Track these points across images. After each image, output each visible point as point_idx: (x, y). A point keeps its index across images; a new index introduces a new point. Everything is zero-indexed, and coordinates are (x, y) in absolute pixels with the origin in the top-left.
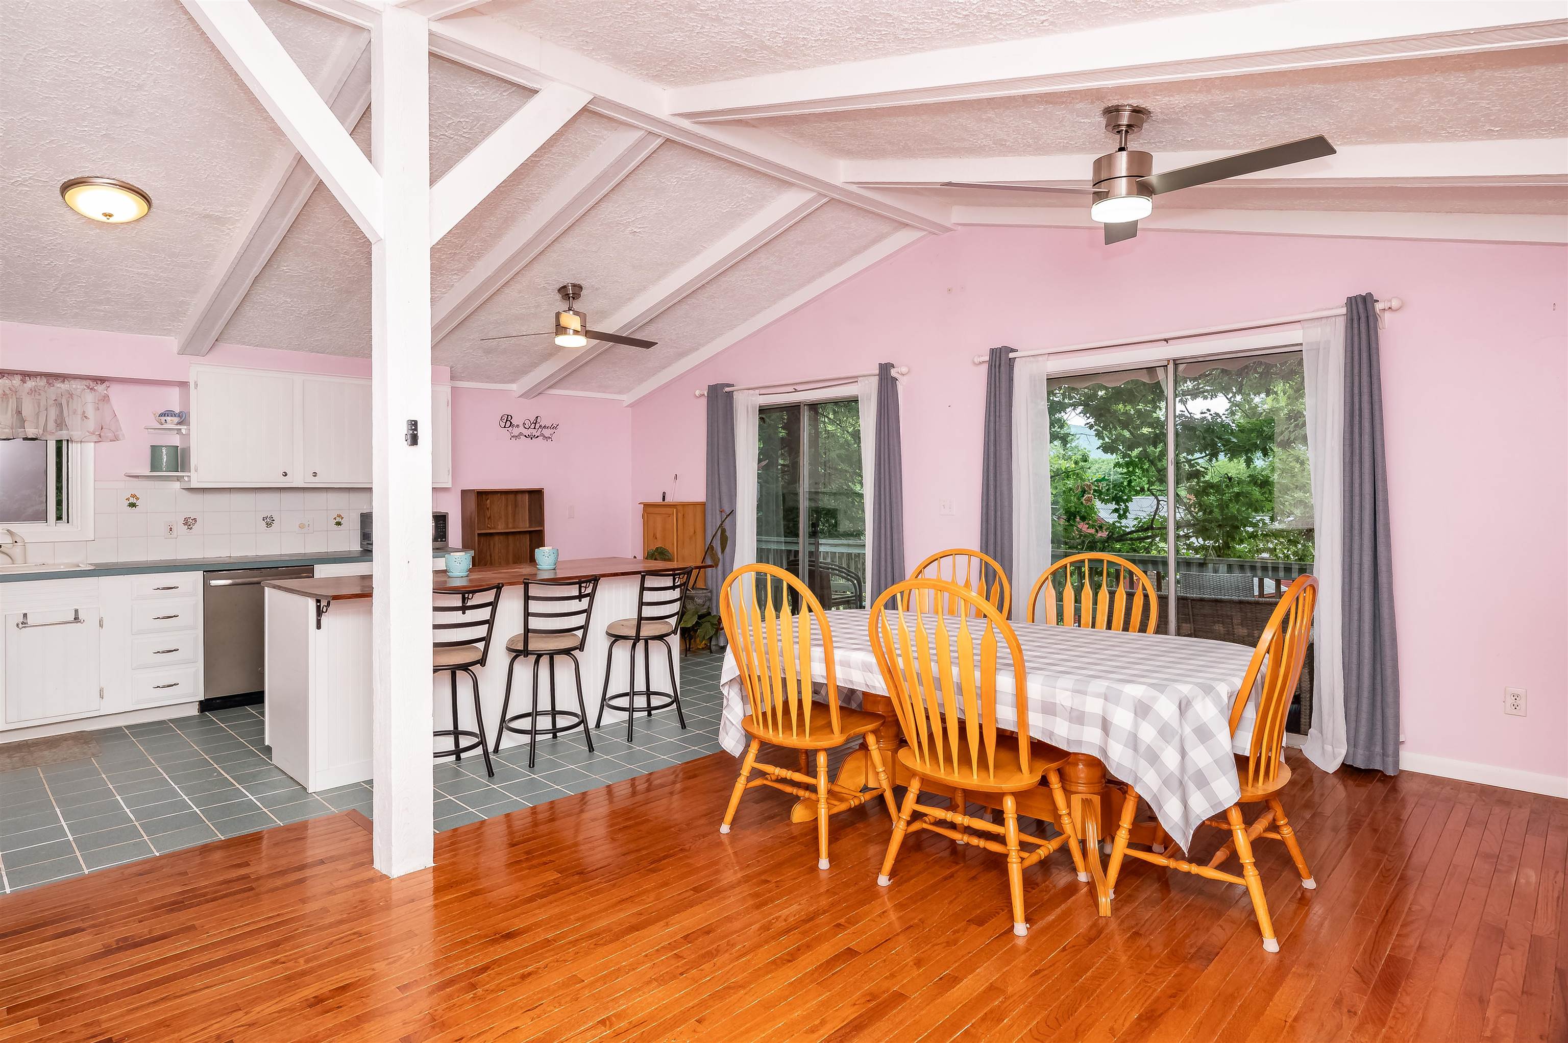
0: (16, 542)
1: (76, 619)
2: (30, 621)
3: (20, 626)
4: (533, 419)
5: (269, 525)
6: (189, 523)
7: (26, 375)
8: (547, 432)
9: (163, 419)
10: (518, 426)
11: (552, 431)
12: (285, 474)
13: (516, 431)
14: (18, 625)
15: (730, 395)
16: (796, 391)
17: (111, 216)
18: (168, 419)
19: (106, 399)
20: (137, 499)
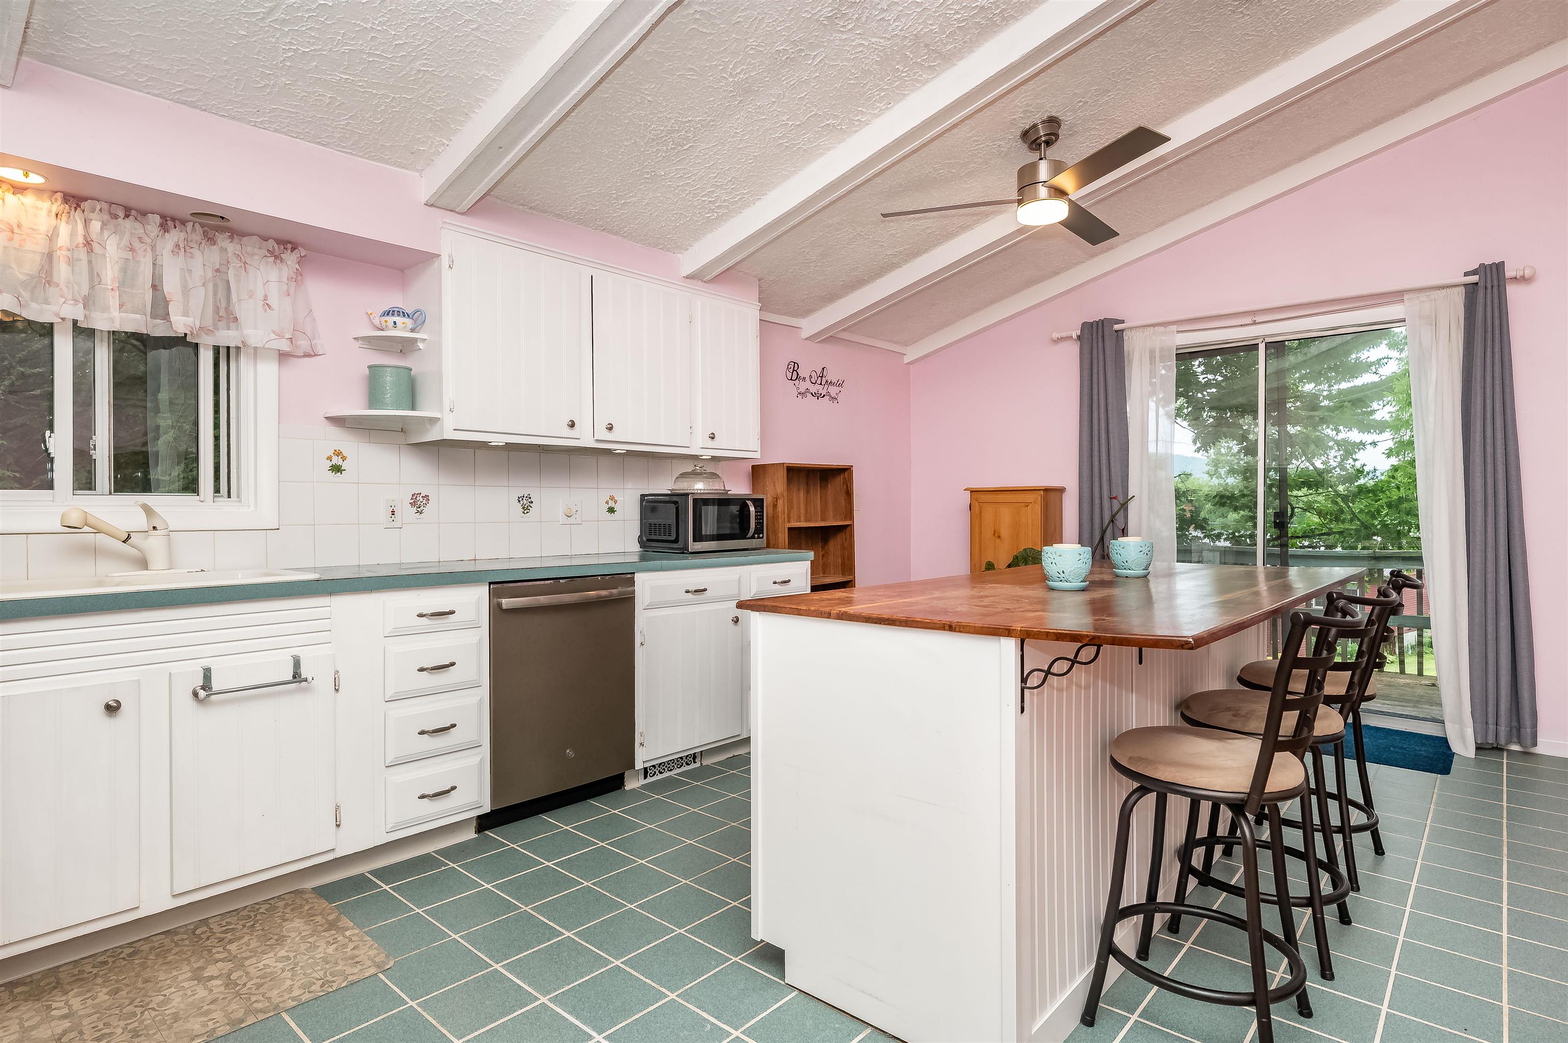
0: (154, 528)
1: (297, 676)
2: (216, 685)
3: (202, 694)
4: (819, 371)
5: (526, 509)
6: (418, 502)
8: (833, 390)
9: (391, 319)
10: (804, 378)
11: (837, 389)
12: (572, 425)
13: (803, 386)
14: (195, 694)
15: (1119, 333)
16: (1254, 323)
18: (399, 320)
20: (344, 458)
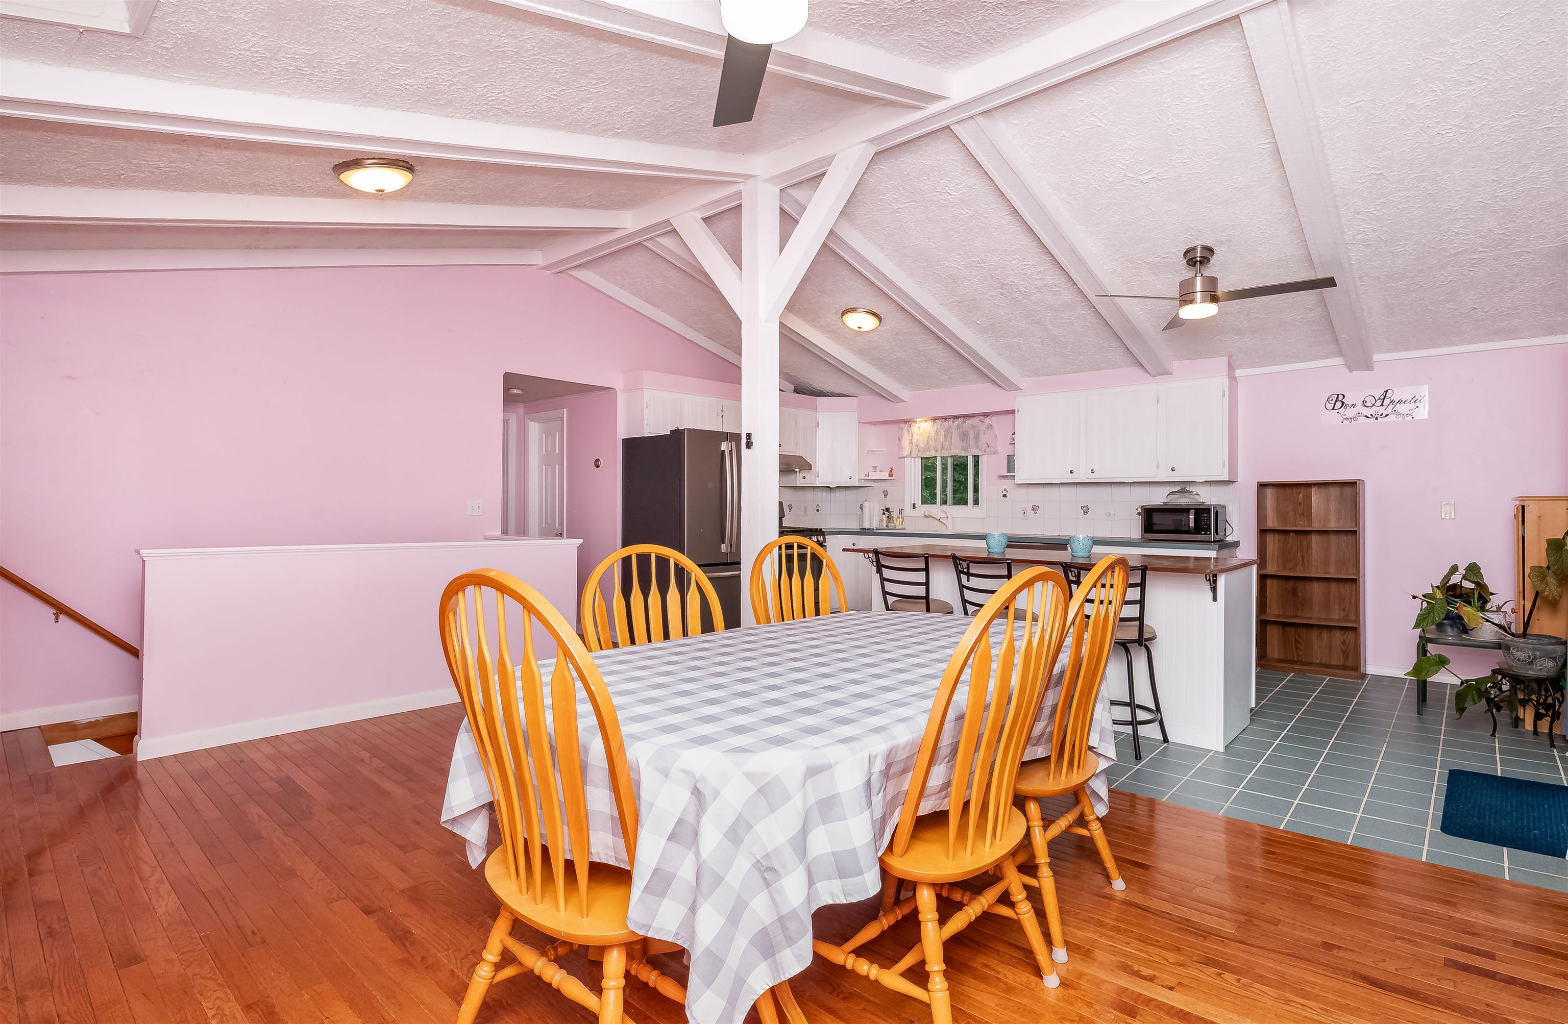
5: (1085, 512)
6: (1035, 509)
7: (956, 417)
17: (861, 328)
19: (990, 426)
20: (1007, 492)
